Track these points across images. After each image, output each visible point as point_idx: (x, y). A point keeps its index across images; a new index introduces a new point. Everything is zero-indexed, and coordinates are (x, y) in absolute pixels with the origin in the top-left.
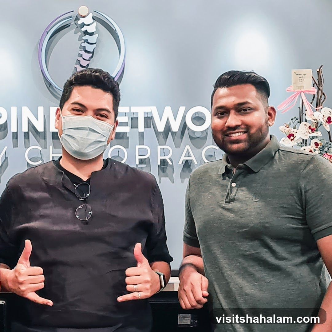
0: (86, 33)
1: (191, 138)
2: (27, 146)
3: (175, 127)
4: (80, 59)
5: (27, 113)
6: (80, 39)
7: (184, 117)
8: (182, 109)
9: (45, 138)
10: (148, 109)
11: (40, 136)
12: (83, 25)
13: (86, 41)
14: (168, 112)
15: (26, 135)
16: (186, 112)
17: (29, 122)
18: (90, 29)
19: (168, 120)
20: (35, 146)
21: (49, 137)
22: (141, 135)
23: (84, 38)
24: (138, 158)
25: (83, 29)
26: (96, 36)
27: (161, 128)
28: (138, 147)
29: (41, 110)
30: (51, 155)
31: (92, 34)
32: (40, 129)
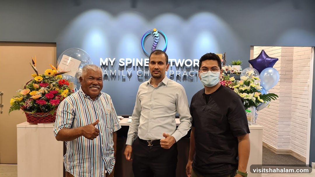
0: (156, 36)
1: (186, 68)
2: (138, 70)
3: (182, 65)
4: (154, 44)
5: (138, 61)
6: (154, 38)
7: (184, 62)
8: (184, 60)
9: (143, 68)
10: (173, 60)
11: (142, 67)
12: (155, 34)
13: (156, 39)
14: (179, 61)
15: (137, 67)
16: (185, 61)
17: (138, 63)
18: (157, 35)
19: (179, 63)
20: (140, 70)
21: (144, 68)
22: (171, 67)
23: (155, 38)
24: (170, 74)
25: (155, 35)
26: (159, 37)
27: (177, 65)
28: (170, 71)
29: (142, 59)
30: (145, 73)
31: (157, 37)
32: (142, 65)
